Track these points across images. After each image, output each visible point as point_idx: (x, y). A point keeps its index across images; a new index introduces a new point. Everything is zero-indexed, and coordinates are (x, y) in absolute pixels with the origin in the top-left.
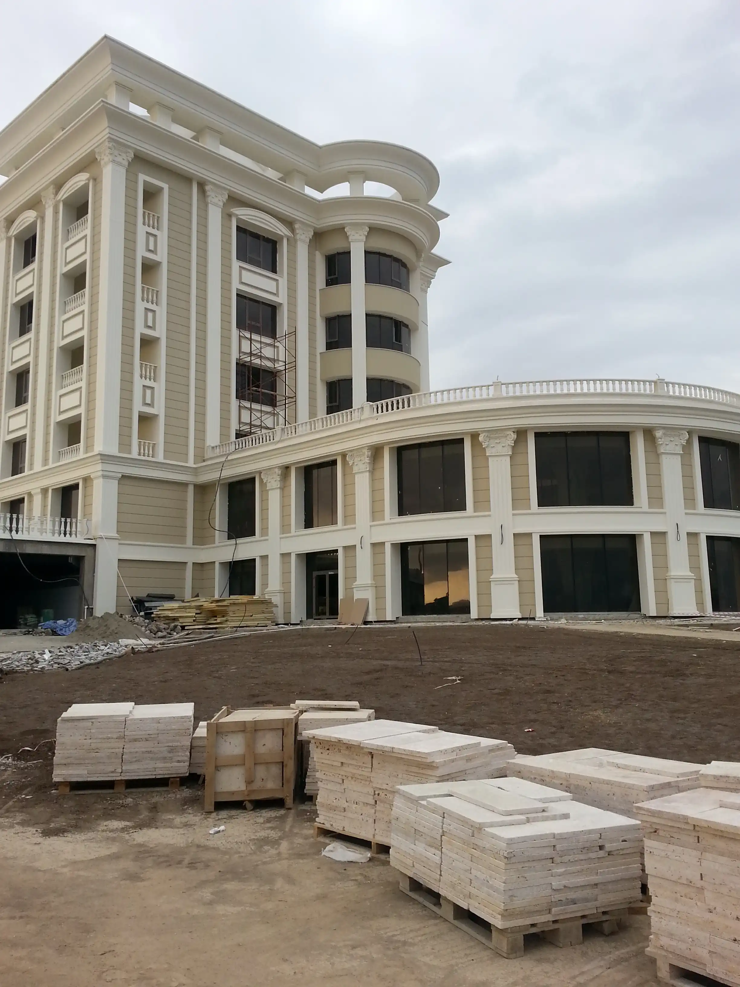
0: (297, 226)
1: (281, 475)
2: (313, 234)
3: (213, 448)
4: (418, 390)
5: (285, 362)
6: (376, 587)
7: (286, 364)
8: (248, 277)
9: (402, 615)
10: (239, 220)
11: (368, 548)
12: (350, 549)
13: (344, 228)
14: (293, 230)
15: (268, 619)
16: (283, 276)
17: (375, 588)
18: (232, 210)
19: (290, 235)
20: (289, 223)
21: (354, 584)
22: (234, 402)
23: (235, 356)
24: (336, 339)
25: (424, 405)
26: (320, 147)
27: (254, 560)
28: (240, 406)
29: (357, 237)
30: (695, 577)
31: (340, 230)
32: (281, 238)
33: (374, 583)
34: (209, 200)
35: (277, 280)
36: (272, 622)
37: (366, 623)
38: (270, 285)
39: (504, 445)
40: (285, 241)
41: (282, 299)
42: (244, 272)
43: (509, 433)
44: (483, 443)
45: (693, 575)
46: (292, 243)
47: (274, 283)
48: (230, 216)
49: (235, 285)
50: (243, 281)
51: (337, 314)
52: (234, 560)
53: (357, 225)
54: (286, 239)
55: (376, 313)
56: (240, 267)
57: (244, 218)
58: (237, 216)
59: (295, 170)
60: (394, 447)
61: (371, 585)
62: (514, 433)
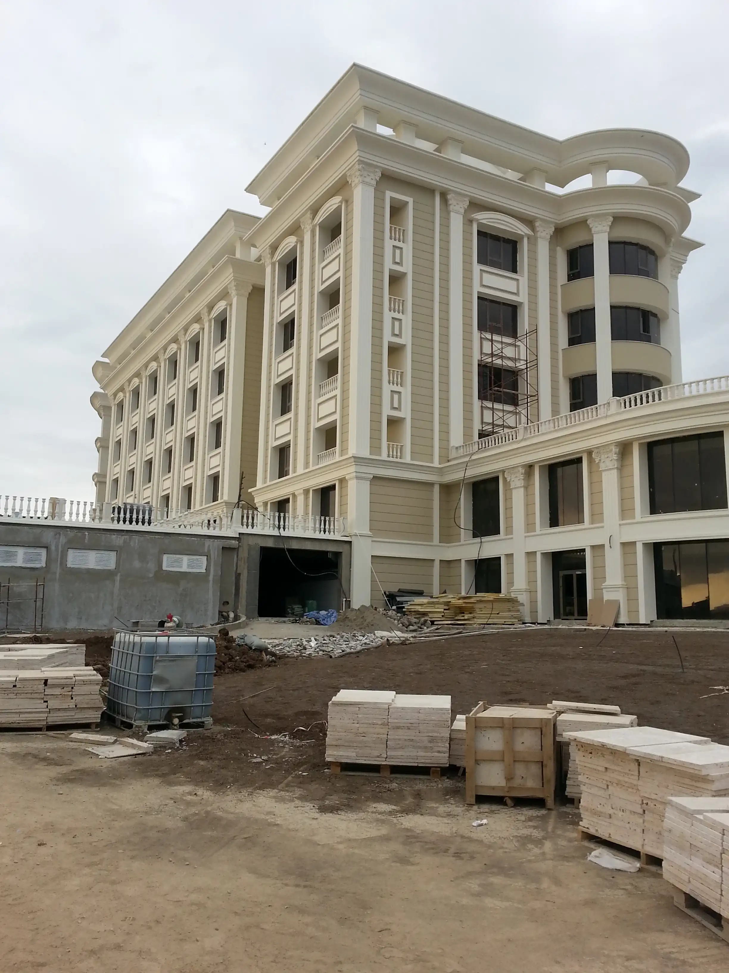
0: (537, 224)
1: (525, 473)
2: (553, 229)
3: (457, 448)
4: (669, 382)
5: (527, 361)
6: (627, 588)
7: (527, 363)
8: (489, 280)
9: (658, 618)
10: (480, 224)
11: (617, 548)
12: (598, 548)
13: (587, 220)
14: (533, 229)
15: (515, 618)
16: (524, 275)
17: (626, 589)
18: (472, 216)
19: (530, 233)
20: (529, 222)
21: (603, 584)
22: (477, 403)
23: (476, 357)
24: (579, 334)
25: (677, 398)
26: (561, 143)
27: (499, 558)
28: (482, 406)
29: (600, 228)
31: (582, 223)
32: (522, 237)
33: (625, 584)
34: (451, 208)
35: (518, 280)
36: (518, 621)
37: (617, 625)
38: (511, 286)
40: (525, 240)
41: (523, 298)
42: (485, 275)
46: (533, 241)
47: (515, 283)
48: (471, 221)
49: (477, 289)
50: (484, 283)
51: (578, 309)
52: (479, 558)
53: (599, 217)
54: (527, 238)
55: (621, 305)
56: (481, 270)
57: (484, 221)
58: (477, 220)
59: (535, 168)
60: (645, 442)
61: (621, 586)
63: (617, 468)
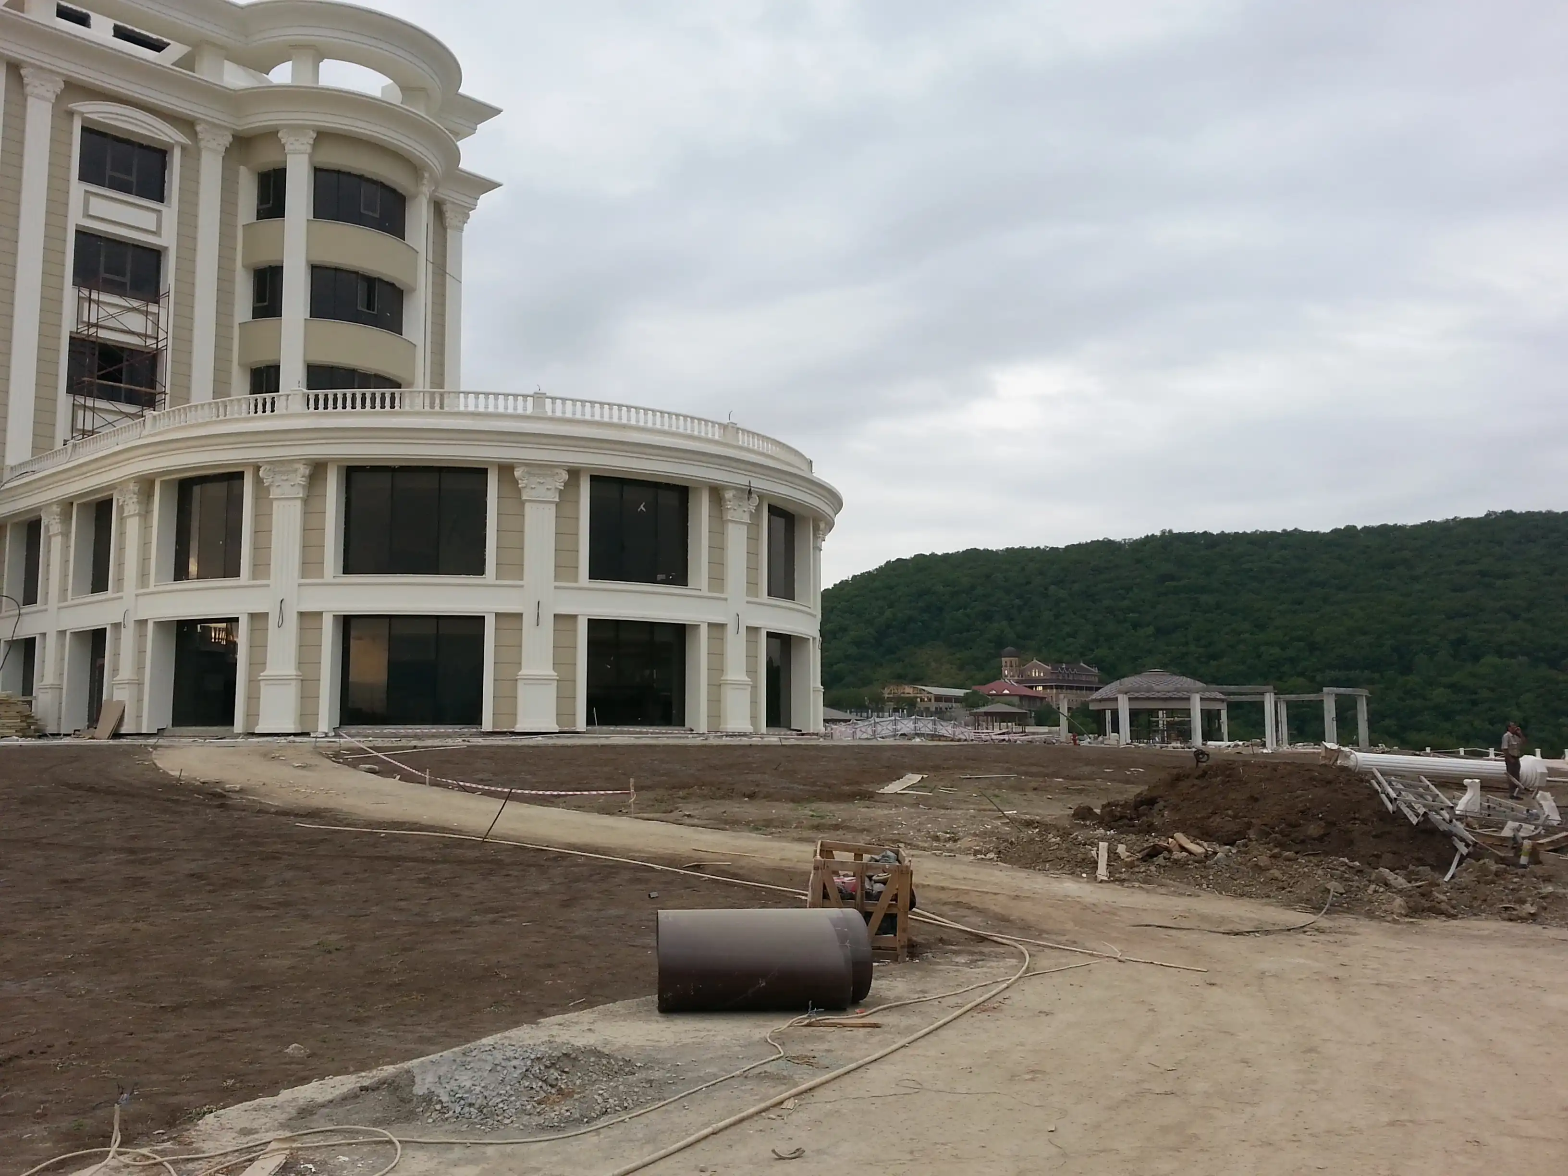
0: (199, 128)
1: (61, 514)
2: (231, 139)
3: (12, 468)
5: (157, 338)
7: (158, 342)
8: (99, 207)
9: (173, 726)
10: (84, 119)
12: (117, 626)
13: (278, 132)
14: (194, 135)
15: (10, 728)
16: (170, 204)
18: (70, 106)
19: (184, 141)
20: (186, 124)
22: (64, 400)
23: (68, 326)
24: (265, 301)
26: (242, 8)
27: (35, 638)
28: (74, 404)
29: (298, 146)
30: (558, 678)
31: (271, 135)
32: (172, 147)
33: (137, 678)
34: (28, 89)
35: (159, 212)
36: (16, 731)
37: (116, 735)
38: (147, 220)
39: (292, 483)
40: (177, 153)
41: (168, 239)
42: (93, 200)
44: (265, 481)
45: (556, 674)
46: (191, 154)
47: (154, 216)
48: (71, 114)
49: (75, 219)
50: (91, 213)
51: (266, 265)
52: (14, 638)
53: (297, 129)
54: (180, 149)
55: (328, 265)
56: (86, 192)
57: (95, 117)
58: (82, 114)
59: (208, 43)
60: (173, 480)
62: (305, 466)
63: (139, 514)
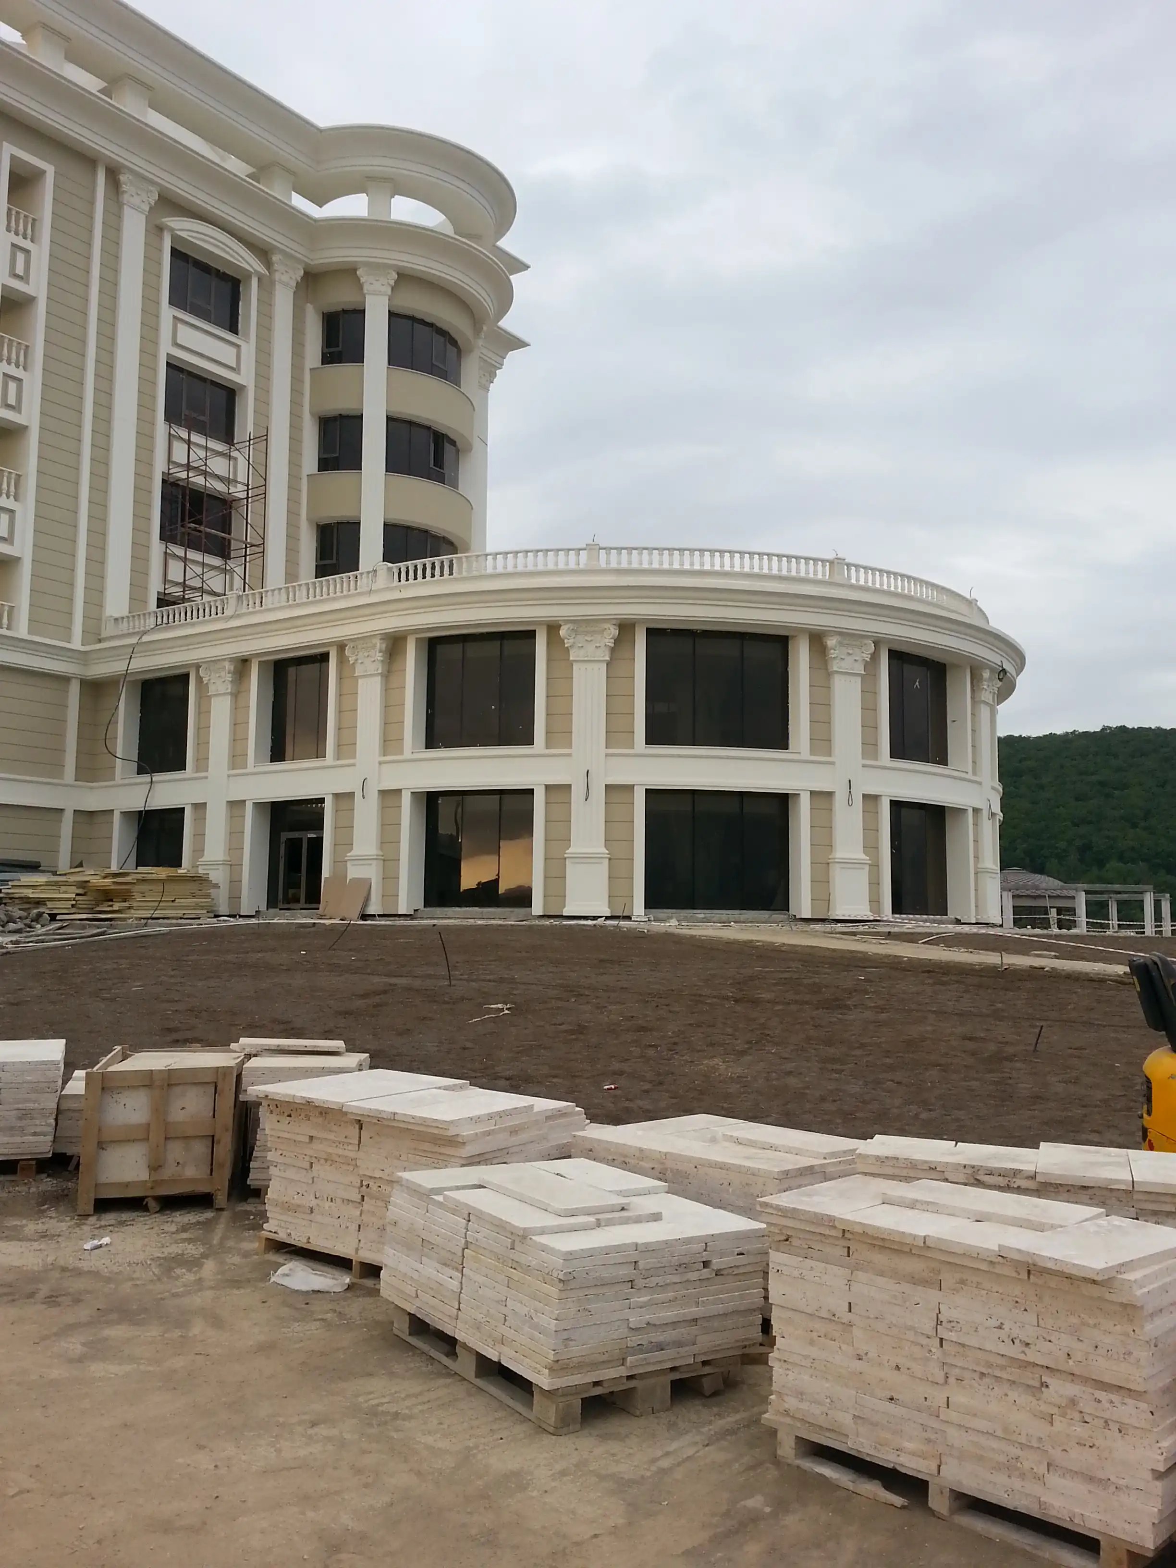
0: (275, 258)
1: (235, 672)
2: (302, 272)
3: (116, 620)
4: (466, 549)
5: (248, 485)
6: (384, 860)
7: (248, 489)
8: (187, 336)
9: (425, 907)
10: (175, 238)
11: (374, 799)
12: (344, 798)
13: (356, 270)
14: (268, 265)
15: (202, 908)
16: (249, 340)
17: (382, 862)
18: (163, 220)
19: (263, 272)
20: (263, 252)
21: (348, 854)
22: (157, 547)
23: (160, 467)
24: (335, 453)
25: (475, 573)
26: (320, 131)
27: (182, 810)
28: (166, 553)
29: (377, 286)
30: (870, 862)
31: (349, 272)
32: (248, 276)
33: (381, 854)
34: (126, 198)
35: (238, 346)
36: (208, 912)
37: (364, 917)
38: (227, 354)
39: (598, 645)
40: (254, 282)
41: (245, 378)
42: (182, 328)
43: (607, 626)
44: (566, 641)
45: (868, 858)
46: (267, 285)
47: (234, 350)
48: (160, 229)
49: (165, 348)
50: (179, 342)
51: (337, 413)
52: (146, 809)
53: (377, 268)
54: (257, 279)
55: (403, 417)
56: (175, 317)
57: (184, 234)
58: (172, 230)
59: (276, 164)
60: (424, 638)
61: (375, 857)
62: (615, 627)
63: (381, 674)
